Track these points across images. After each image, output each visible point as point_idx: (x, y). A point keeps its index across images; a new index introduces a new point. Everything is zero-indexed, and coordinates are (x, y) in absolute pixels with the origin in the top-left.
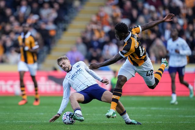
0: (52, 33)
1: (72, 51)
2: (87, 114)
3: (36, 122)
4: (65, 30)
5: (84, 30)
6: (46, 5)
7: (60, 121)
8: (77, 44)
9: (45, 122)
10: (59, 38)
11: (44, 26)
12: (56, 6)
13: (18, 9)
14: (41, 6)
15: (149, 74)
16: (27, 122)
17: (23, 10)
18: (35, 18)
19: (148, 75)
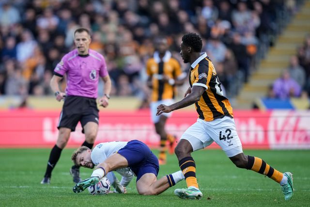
0: (252, 50)
1: (282, 79)
2: (306, 178)
3: (225, 189)
4: (271, 44)
5: (302, 45)
6: (242, 6)
7: (263, 188)
8: (291, 67)
9: (239, 189)
10: (263, 57)
11: (238, 39)
12: (258, 7)
13: (198, 11)
14: (234, 7)
15: (224, 136)
16: (211, 189)
17: (207, 13)
18: (224, 25)
19: (223, 139)
